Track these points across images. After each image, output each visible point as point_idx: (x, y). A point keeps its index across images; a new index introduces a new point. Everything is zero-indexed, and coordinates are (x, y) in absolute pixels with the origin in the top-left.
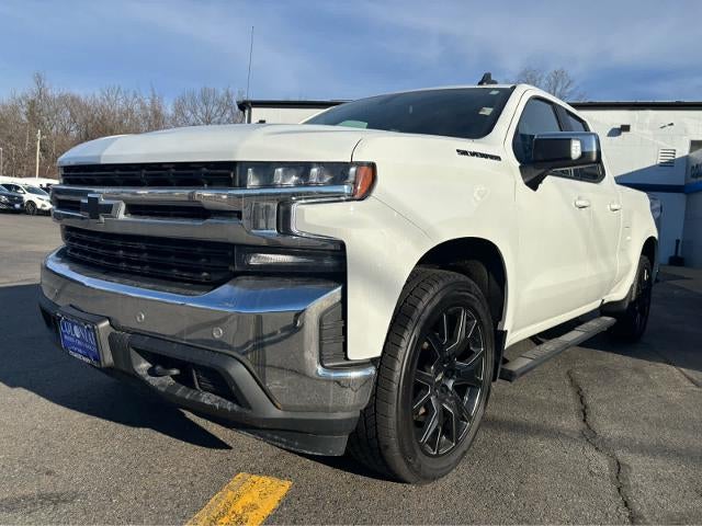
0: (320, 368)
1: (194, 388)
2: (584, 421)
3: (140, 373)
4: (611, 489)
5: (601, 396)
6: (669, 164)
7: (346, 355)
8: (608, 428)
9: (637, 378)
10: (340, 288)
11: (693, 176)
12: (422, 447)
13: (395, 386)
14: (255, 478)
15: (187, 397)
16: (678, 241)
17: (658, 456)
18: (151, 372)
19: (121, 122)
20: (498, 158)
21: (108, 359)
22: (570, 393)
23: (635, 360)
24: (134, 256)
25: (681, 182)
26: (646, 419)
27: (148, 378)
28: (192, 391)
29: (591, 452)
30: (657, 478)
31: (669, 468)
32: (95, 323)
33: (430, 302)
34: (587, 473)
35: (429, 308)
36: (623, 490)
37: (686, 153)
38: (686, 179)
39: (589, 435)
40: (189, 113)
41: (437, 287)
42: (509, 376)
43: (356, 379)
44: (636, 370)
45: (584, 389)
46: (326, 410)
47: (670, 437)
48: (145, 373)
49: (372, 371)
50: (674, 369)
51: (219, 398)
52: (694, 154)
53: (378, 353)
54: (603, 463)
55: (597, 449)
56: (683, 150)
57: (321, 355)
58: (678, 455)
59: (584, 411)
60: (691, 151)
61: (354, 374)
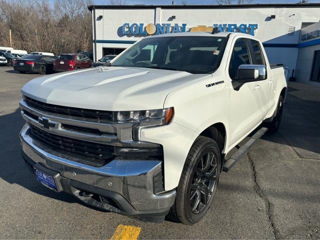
0: (154, 196)
1: (100, 201)
2: (255, 181)
3: (76, 195)
4: (266, 217)
5: (262, 166)
6: (292, 34)
7: (164, 188)
8: (265, 185)
9: (276, 154)
10: (161, 163)
11: (302, 40)
12: (193, 212)
13: (183, 195)
14: (126, 227)
15: (98, 206)
16: (294, 70)
17: (285, 198)
18: (81, 194)
19: (28, 14)
20: (223, 82)
21: (61, 189)
22: (249, 165)
23: (275, 144)
24: (67, 145)
25: (296, 43)
26: (279, 178)
27: (79, 197)
28: (99, 203)
29: (258, 198)
30: (285, 210)
31: (289, 204)
32: (53, 175)
33: (196, 156)
34: (257, 211)
35: (196, 160)
36: (272, 217)
37: (300, 28)
38: (299, 42)
39: (257, 189)
40: (62, 8)
41: (199, 149)
42: (226, 170)
43: (169, 198)
44: (276, 150)
45: (255, 163)
46: (157, 210)
47: (290, 188)
48: (78, 195)
49: (175, 192)
50: (290, 148)
51: (111, 206)
52: (303, 29)
53: (177, 185)
54: (263, 204)
55: (260, 196)
56: (298, 27)
57: (154, 190)
58: (293, 197)
59: (254, 175)
60: (302, 28)
61: (167, 196)
